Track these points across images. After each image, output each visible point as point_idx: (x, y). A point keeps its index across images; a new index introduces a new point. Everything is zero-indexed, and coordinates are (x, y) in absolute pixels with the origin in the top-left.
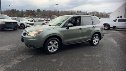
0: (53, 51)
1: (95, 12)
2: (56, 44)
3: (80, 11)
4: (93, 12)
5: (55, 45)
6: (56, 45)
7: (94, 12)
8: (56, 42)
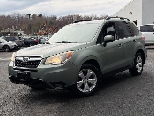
0: (87, 91)
1: (74, 15)
2: (90, 75)
3: (40, 15)
4: (69, 16)
5: (90, 78)
6: (92, 77)
7: (72, 16)
8: (91, 73)
